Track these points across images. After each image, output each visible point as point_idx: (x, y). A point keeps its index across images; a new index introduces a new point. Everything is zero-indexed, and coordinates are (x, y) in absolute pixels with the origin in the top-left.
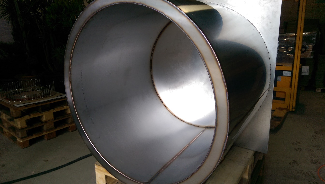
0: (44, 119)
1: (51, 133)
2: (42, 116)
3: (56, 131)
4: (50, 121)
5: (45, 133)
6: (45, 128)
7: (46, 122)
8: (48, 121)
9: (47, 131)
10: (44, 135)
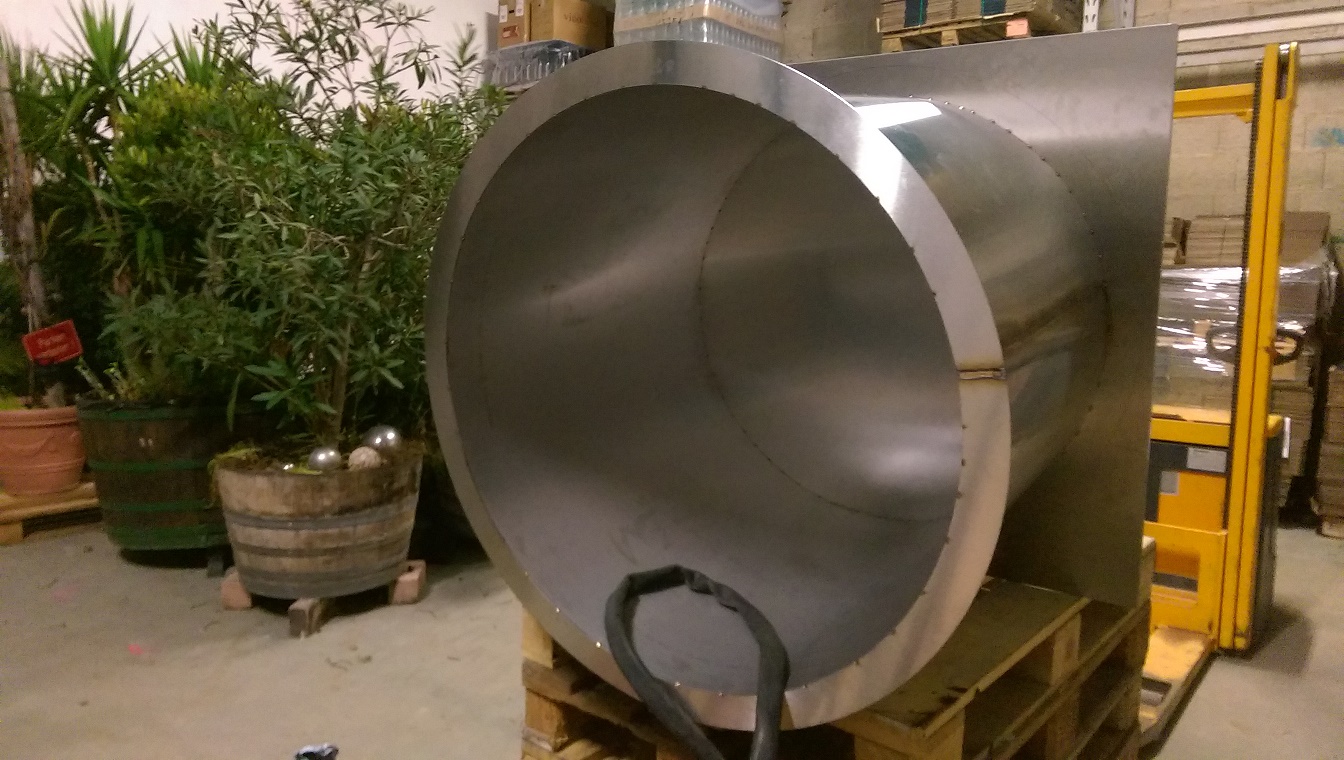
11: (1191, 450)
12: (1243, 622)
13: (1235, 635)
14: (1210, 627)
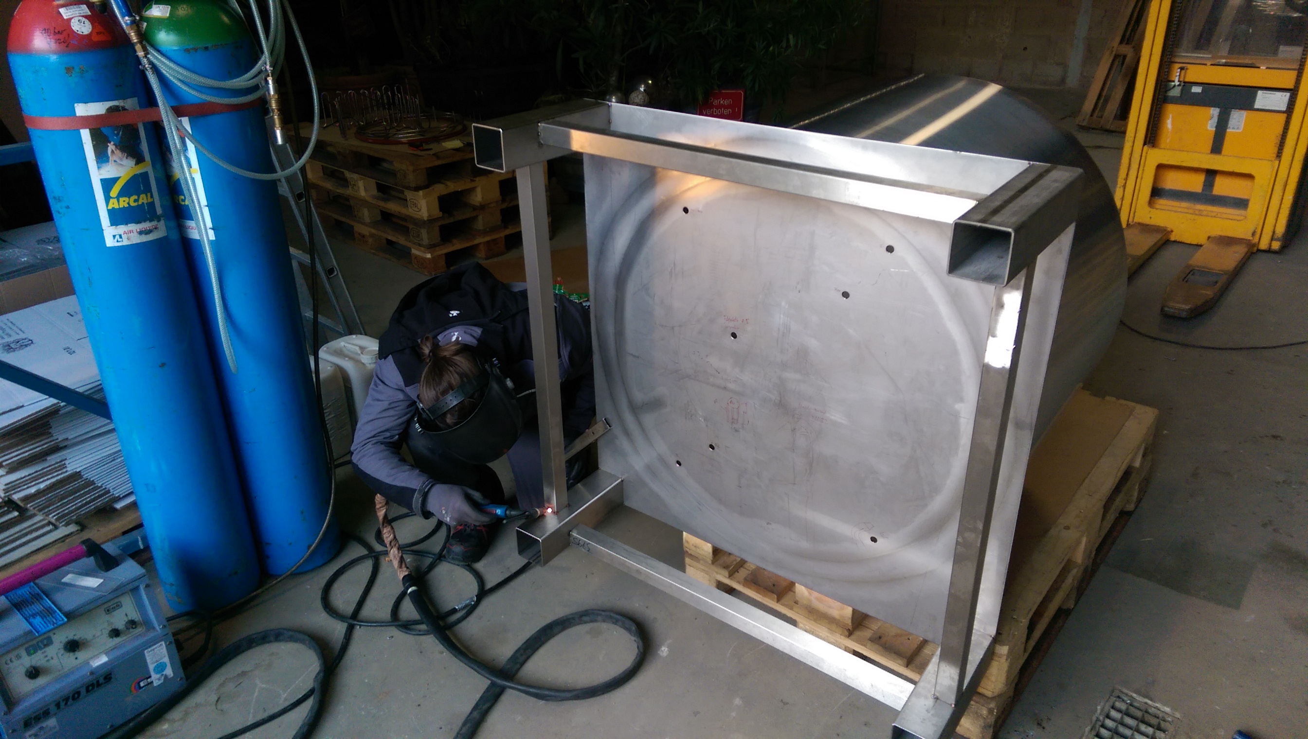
0: (478, 198)
1: (494, 240)
2: (473, 189)
3: (507, 237)
4: (492, 205)
5: (478, 240)
6: (480, 225)
7: (482, 207)
8: (489, 204)
9: (485, 233)
10: (477, 245)
11: (1260, 93)
12: (1281, 229)
13: (1272, 239)
14: (1254, 234)
